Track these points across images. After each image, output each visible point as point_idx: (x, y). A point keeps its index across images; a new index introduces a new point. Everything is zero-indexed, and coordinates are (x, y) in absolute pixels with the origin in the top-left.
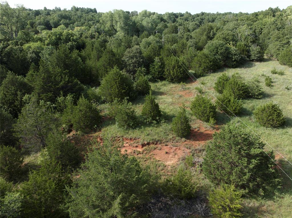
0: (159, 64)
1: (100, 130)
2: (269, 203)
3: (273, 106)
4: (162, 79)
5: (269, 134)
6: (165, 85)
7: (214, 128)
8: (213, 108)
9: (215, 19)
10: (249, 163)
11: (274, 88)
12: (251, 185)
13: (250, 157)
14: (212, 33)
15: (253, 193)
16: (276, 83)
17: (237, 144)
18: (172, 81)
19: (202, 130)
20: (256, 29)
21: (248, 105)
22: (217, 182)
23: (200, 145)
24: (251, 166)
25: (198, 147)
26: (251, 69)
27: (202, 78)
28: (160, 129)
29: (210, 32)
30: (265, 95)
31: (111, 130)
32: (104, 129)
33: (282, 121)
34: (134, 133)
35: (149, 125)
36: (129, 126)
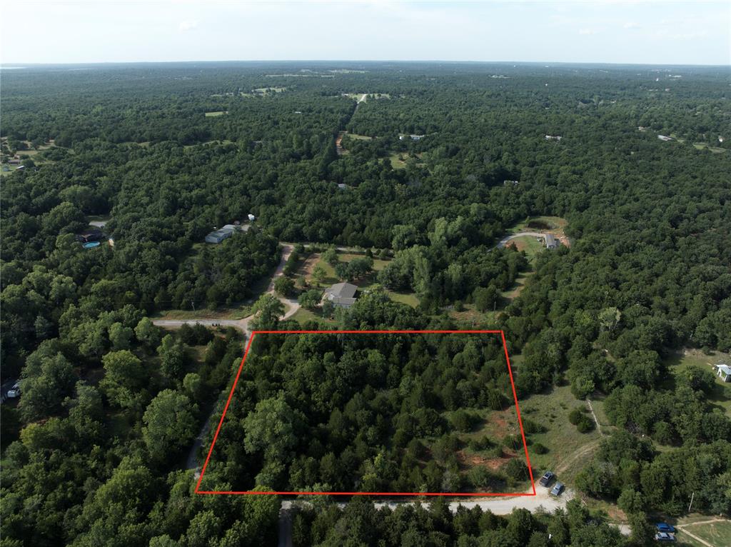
0: (484, 395)
4: (485, 406)
5: (535, 457)
6: (487, 412)
7: (513, 452)
8: (514, 441)
11: (553, 423)
12: (519, 477)
13: (519, 469)
16: (556, 419)
17: (517, 464)
18: (493, 408)
19: (508, 453)
21: (534, 437)
22: (510, 475)
25: (506, 462)
27: (512, 407)
28: (490, 452)
30: (544, 430)
31: (467, 451)
32: (463, 450)
33: (543, 451)
34: (479, 453)
35: (485, 449)
36: (476, 450)
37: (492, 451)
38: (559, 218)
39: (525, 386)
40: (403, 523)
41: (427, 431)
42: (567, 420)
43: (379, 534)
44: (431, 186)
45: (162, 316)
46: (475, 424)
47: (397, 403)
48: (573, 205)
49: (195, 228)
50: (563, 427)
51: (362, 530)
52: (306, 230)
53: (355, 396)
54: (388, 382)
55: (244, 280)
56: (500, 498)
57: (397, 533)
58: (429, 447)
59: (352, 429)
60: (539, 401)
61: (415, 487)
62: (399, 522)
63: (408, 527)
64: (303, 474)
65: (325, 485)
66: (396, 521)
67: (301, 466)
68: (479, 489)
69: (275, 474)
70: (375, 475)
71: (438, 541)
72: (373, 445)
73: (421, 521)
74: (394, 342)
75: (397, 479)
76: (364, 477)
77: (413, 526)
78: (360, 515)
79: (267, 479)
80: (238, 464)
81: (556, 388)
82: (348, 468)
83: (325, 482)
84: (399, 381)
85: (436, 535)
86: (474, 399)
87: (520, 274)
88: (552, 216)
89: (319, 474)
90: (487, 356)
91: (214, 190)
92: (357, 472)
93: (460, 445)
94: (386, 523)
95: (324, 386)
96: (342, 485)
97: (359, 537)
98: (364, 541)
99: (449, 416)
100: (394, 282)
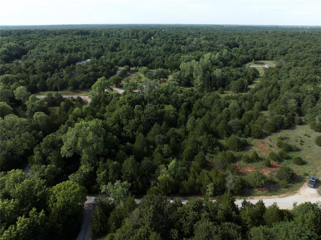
0: (248, 129)
1: (236, 163)
2: (294, 185)
3: (299, 157)
4: (250, 136)
5: (297, 167)
6: (252, 140)
7: (278, 164)
8: (278, 156)
9: (267, 51)
10: (289, 175)
11: (303, 145)
12: (289, 180)
13: (289, 173)
14: (271, 95)
15: (290, 182)
16: (305, 143)
17: (286, 170)
18: (255, 138)
19: (274, 164)
20: (300, 96)
21: (291, 154)
22: (281, 179)
23: (274, 169)
24: (290, 176)
25: (274, 170)
26: (294, 131)
27: (269, 136)
28: (259, 163)
29: (269, 94)
30: (298, 150)
31: (241, 163)
32: (238, 162)
33: (302, 163)
34: (251, 165)
35: (255, 162)
36: (248, 162)
37: (261, 163)
38: (270, 61)
39: (277, 123)
40: (196, 213)
41: (208, 150)
42: (314, 143)
43: (171, 224)
44: (201, 47)
45: (40, 94)
46: (244, 146)
47: (185, 135)
48: (278, 53)
49: (70, 57)
50: (312, 148)
51: (155, 219)
52: (132, 60)
53: (155, 125)
54: (178, 123)
55: (92, 77)
56: (275, 196)
57: (189, 223)
58: (210, 161)
59: (152, 147)
60: (288, 133)
61: (202, 186)
62: (191, 213)
63: (200, 218)
64: (107, 174)
65: (125, 183)
66: (188, 212)
67: (106, 167)
68: (256, 190)
69: (84, 174)
70: (168, 175)
71: (233, 232)
72: (167, 157)
73: (212, 213)
74: (183, 102)
75: (187, 180)
76: (159, 178)
77: (205, 217)
78: (153, 204)
79: (78, 178)
80: (57, 167)
81: (298, 126)
82: (147, 172)
83: (125, 180)
84: (186, 122)
85: (230, 226)
86: (241, 131)
87: (255, 79)
88: (266, 60)
89: (121, 174)
90: (246, 109)
91: (85, 47)
92: (154, 175)
93: (234, 159)
94: (178, 213)
95: (132, 122)
96: (140, 183)
97: (151, 226)
98: (157, 230)
99: (224, 142)
100: (181, 80)
